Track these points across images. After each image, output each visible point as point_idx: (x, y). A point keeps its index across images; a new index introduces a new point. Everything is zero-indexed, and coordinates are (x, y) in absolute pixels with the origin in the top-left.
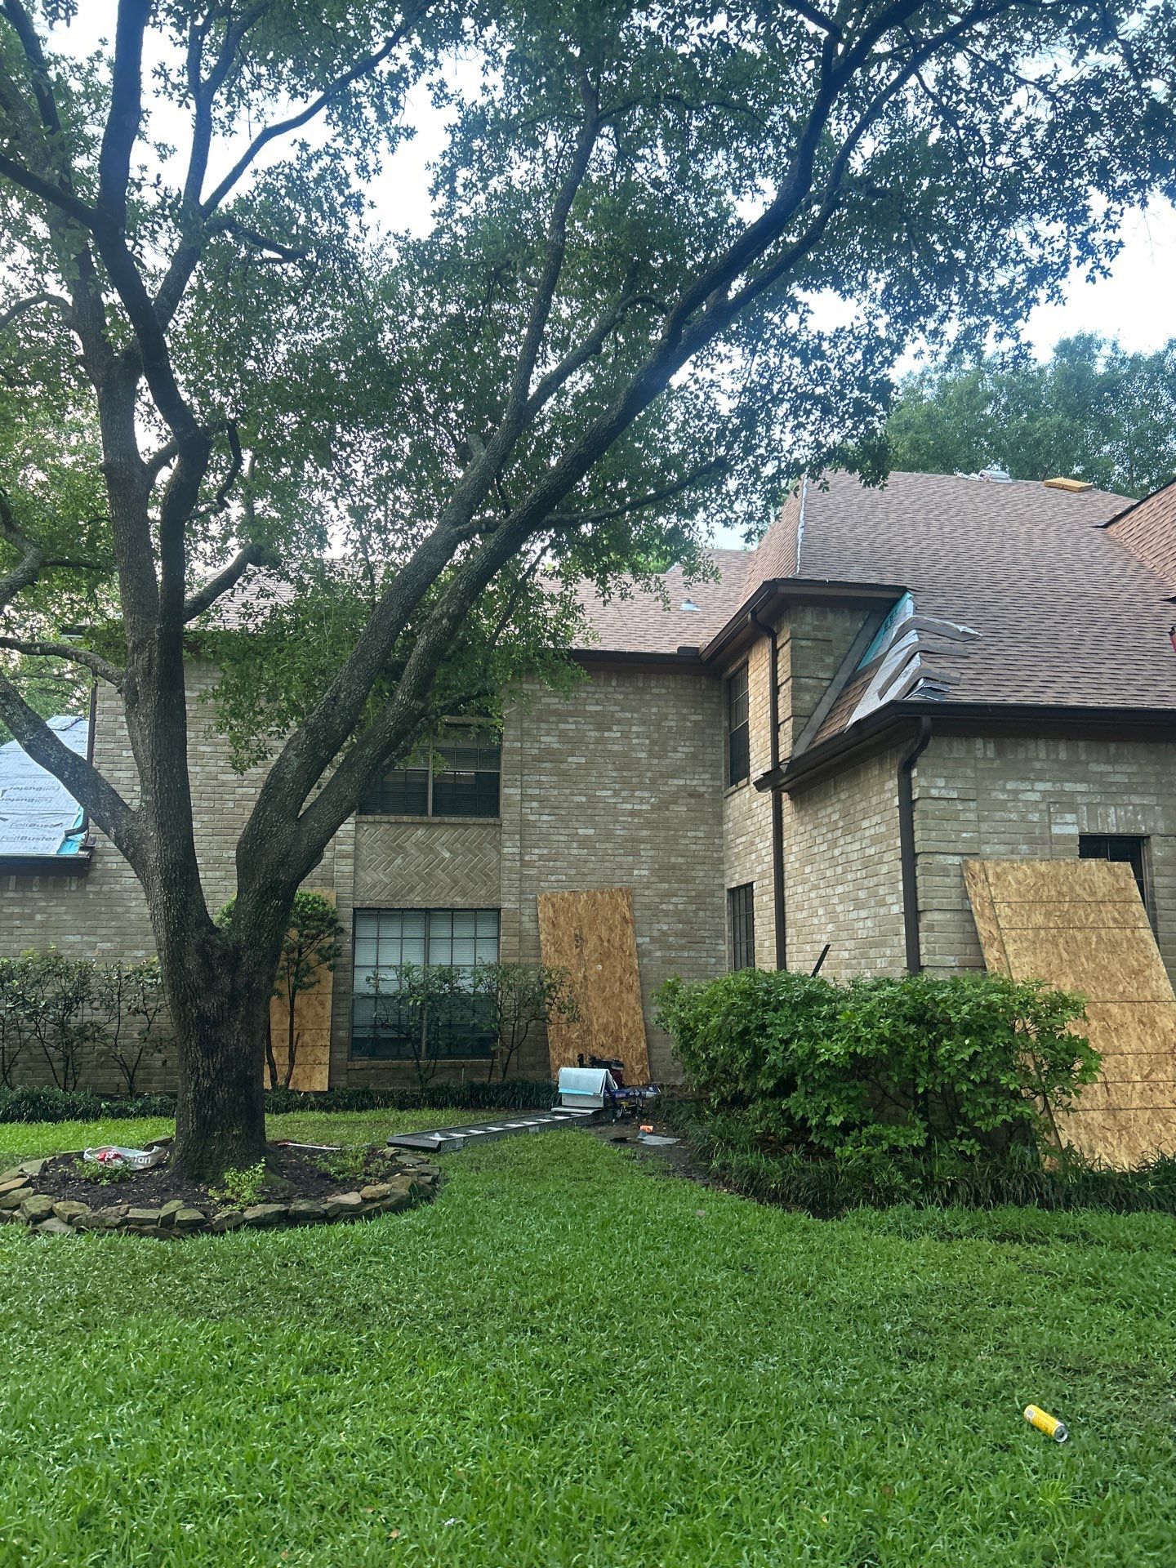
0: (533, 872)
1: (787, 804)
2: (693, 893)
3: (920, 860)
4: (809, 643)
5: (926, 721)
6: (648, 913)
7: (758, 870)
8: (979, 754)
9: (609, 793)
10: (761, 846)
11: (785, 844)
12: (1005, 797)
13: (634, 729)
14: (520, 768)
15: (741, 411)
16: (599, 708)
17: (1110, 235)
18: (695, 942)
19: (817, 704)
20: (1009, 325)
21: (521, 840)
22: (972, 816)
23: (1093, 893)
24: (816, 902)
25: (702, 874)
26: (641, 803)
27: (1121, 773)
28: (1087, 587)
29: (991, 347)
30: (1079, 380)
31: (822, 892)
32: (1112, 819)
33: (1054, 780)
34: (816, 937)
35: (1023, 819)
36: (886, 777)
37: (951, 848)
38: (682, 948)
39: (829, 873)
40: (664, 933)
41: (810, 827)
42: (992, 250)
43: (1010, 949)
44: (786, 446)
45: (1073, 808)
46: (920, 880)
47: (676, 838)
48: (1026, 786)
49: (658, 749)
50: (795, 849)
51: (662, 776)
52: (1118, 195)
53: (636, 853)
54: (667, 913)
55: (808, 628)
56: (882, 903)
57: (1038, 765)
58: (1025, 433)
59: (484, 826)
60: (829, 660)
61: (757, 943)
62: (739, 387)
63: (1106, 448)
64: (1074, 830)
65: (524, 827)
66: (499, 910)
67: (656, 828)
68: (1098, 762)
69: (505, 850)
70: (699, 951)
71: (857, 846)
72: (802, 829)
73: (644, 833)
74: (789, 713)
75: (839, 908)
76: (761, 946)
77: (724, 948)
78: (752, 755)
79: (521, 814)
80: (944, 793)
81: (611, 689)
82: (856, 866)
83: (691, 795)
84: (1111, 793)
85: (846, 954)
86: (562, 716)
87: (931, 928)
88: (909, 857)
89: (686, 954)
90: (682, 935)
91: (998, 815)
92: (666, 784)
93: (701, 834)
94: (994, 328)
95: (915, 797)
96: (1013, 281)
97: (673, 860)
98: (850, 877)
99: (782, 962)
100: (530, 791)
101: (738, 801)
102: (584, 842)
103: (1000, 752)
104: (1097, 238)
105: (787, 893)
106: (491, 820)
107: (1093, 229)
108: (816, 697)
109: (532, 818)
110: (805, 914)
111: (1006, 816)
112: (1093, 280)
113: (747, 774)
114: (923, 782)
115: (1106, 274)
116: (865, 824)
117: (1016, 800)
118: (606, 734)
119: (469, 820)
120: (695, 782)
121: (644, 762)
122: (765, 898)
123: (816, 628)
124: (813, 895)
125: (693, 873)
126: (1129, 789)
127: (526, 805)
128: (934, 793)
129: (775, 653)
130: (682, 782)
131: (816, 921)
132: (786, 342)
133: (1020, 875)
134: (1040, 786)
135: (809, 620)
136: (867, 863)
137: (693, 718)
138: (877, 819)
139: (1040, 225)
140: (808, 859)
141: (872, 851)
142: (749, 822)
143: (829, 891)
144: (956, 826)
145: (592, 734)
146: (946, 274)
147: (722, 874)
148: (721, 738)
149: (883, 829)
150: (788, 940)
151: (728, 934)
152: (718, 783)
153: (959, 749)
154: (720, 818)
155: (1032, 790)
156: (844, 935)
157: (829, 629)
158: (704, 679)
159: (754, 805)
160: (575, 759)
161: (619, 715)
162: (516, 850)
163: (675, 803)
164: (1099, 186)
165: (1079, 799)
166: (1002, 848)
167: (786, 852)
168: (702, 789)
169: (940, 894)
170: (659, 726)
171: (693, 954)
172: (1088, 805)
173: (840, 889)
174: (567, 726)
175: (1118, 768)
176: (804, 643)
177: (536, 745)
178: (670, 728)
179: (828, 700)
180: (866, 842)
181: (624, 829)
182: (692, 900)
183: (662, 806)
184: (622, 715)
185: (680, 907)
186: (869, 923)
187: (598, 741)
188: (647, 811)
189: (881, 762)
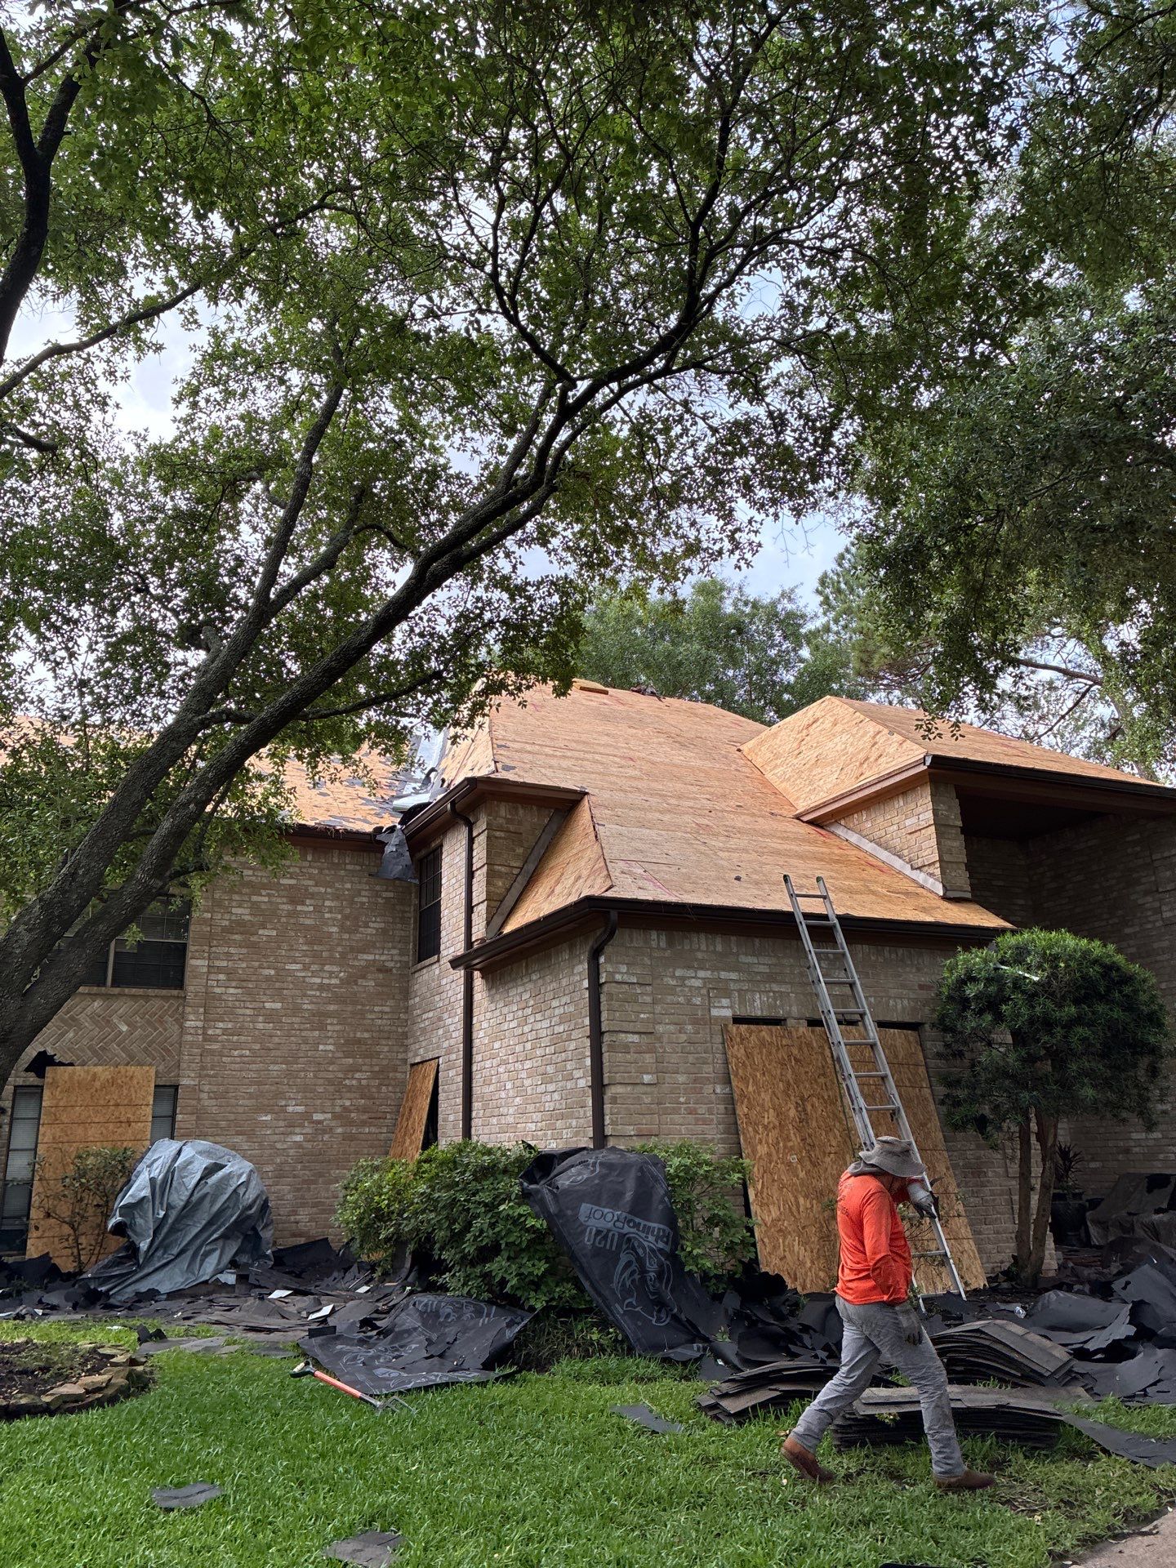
0: (215, 1046)
1: (478, 981)
2: (377, 1068)
3: (606, 1038)
4: (502, 834)
5: (614, 915)
6: (332, 1089)
7: (446, 1045)
8: (651, 943)
9: (298, 966)
10: (449, 1021)
11: (475, 1020)
12: (674, 982)
13: (327, 903)
14: (208, 939)
16: (293, 882)
18: (376, 1118)
19: (508, 890)
21: (205, 1013)
22: (648, 999)
24: (505, 1077)
25: (386, 1049)
26: (330, 978)
27: (763, 965)
31: (511, 1067)
32: (757, 1003)
33: (714, 969)
34: (503, 1110)
35: (689, 1002)
36: (576, 961)
37: (631, 1027)
38: (364, 1124)
39: (519, 1048)
40: (345, 1109)
41: (500, 1004)
45: (727, 993)
46: (606, 1056)
47: (362, 1013)
48: (691, 973)
49: (351, 923)
50: (485, 1025)
51: (353, 950)
53: (322, 1027)
54: (350, 1089)
55: (501, 821)
56: (569, 1078)
57: (700, 955)
59: (165, 998)
60: (520, 851)
61: (441, 1117)
64: (728, 1013)
65: (209, 1001)
66: (176, 1087)
67: (344, 1002)
68: (746, 954)
69: (188, 1024)
70: (380, 1127)
71: (546, 1024)
72: (493, 1006)
73: (332, 1008)
74: (484, 896)
75: (527, 1082)
76: (445, 1120)
78: (443, 934)
79: (206, 986)
80: (627, 978)
81: (306, 864)
82: (545, 1042)
83: (379, 971)
84: (756, 981)
85: (533, 1126)
86: (256, 888)
87: (614, 1100)
88: (597, 1035)
89: (367, 1130)
90: (365, 1110)
91: (669, 998)
92: (356, 958)
93: (387, 1009)
95: (602, 980)
97: (358, 1035)
98: (538, 1052)
99: (467, 1134)
100: (217, 963)
101: (430, 977)
102: (271, 1016)
103: (670, 944)
104: (743, 537)
105: (474, 1068)
106: (175, 992)
107: (740, 530)
108: (507, 883)
109: (218, 990)
110: (492, 1088)
111: (675, 999)
112: (740, 568)
113: (439, 954)
114: (610, 968)
115: (749, 565)
116: (555, 1003)
117: (683, 986)
118: (299, 908)
119: (151, 992)
120: (383, 958)
121: (336, 936)
122: (451, 1073)
123: (509, 821)
124: (501, 1070)
125: (378, 1048)
126: (771, 978)
127: (212, 977)
128: (619, 977)
129: (471, 840)
130: (371, 957)
131: (503, 1094)
134: (701, 974)
135: (503, 814)
136: (555, 1040)
137: (386, 895)
138: (566, 999)
140: (498, 1035)
141: (560, 1029)
142: (437, 998)
143: (518, 1066)
144: (636, 1008)
145: (285, 907)
147: (406, 1048)
148: (411, 915)
149: (572, 1009)
150: (474, 1114)
152: (406, 959)
153: (637, 939)
154: (407, 993)
155: (695, 977)
156: (531, 1108)
157: (520, 823)
159: (444, 982)
160: (266, 932)
161: (311, 890)
162: (200, 1024)
163: (364, 977)
164: (744, 496)
165: (732, 986)
166: (672, 1028)
167: (476, 1027)
168: (391, 964)
169: (623, 1069)
170: (352, 902)
171: (373, 1130)
172: (739, 991)
173: (528, 1064)
174: (259, 899)
175: (762, 960)
176: (498, 834)
177: (227, 916)
178: (363, 903)
179: (519, 887)
180: (555, 1020)
181: (312, 1003)
182: (375, 1075)
183: (351, 981)
184: (316, 889)
185: (364, 1082)
186: (556, 1096)
187: (290, 915)
188: (335, 986)
189: (572, 948)
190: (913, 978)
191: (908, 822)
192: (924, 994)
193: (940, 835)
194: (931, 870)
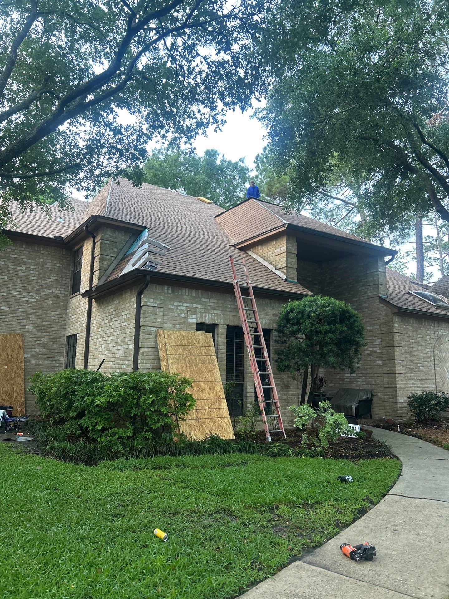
1: (94, 304)
2: (52, 337)
3: (142, 328)
4: (108, 242)
5: (148, 277)
6: (31, 344)
7: (80, 329)
8: (166, 291)
9: (17, 293)
10: (82, 319)
11: (92, 319)
12: (173, 307)
15: (87, 147)
16: (16, 256)
17: (222, 117)
18: (51, 357)
19: (109, 266)
20: (189, 139)
22: (161, 314)
23: (199, 343)
24: (102, 343)
25: (56, 329)
26: (32, 298)
27: (211, 303)
28: (207, 237)
29: (183, 147)
30: (211, 165)
31: (104, 339)
32: (207, 318)
33: (190, 303)
34: (100, 356)
35: (179, 316)
36: (132, 296)
37: (153, 324)
38: (45, 359)
39: (108, 331)
40: (37, 353)
41: (102, 313)
42: (185, 112)
43: (170, 362)
44: (104, 165)
45: (195, 313)
46: (141, 336)
47: (46, 314)
48: (181, 304)
49: (42, 276)
50: (95, 321)
51: (43, 287)
52: (226, 104)
53: (28, 319)
54: (39, 345)
55: (108, 236)
56: (126, 344)
57: (185, 297)
58: (193, 179)
61: (76, 358)
62: (87, 137)
63: (218, 190)
64: (195, 321)
67: (38, 309)
68: (205, 298)
70: (52, 361)
71: (119, 322)
72: (99, 314)
74: (98, 268)
76: (78, 359)
77: (62, 360)
78: (82, 283)
80: (152, 304)
81: (22, 249)
82: (118, 329)
83: (55, 297)
84: (208, 309)
85: (111, 363)
87: (143, 354)
88: (138, 327)
89: (46, 362)
90: (45, 354)
91: (171, 314)
92: (44, 291)
93: (57, 313)
94: (184, 139)
95: (142, 305)
96: (191, 124)
97: (44, 323)
98: (115, 333)
99: (86, 366)
101: (74, 301)
102: (4, 313)
103: (173, 291)
104: (219, 117)
105: (90, 338)
107: (218, 114)
108: (109, 263)
110: (97, 347)
111: (173, 314)
112: (216, 131)
113: (79, 291)
114: (145, 300)
115: (220, 130)
116: (123, 314)
117: (177, 309)
118: (18, 268)
120: (57, 292)
121: (35, 281)
122: (82, 340)
123: (111, 237)
124: (101, 340)
125: (52, 329)
126: (213, 308)
128: (149, 304)
129: (94, 244)
130: (51, 291)
131: (101, 350)
132: (108, 125)
133: (176, 336)
134: (185, 305)
135: (109, 233)
136: (122, 329)
137: (58, 265)
138: (128, 312)
139: (201, 107)
140: (100, 326)
141: (124, 324)
142: (78, 310)
143: (107, 338)
144: (156, 317)
145: (12, 267)
146: (169, 116)
147: (65, 329)
148: (70, 275)
149: (129, 316)
150: (89, 357)
151: (65, 354)
152: (66, 293)
153: (159, 289)
154: (66, 307)
155: (182, 306)
156: (111, 355)
157: (116, 238)
158: (64, 250)
159: (81, 303)
160: (3, 277)
161: (25, 260)
163: (47, 299)
164: (221, 100)
165: (198, 310)
166: (171, 326)
167: (92, 322)
168: (60, 295)
169: (148, 341)
170: (43, 267)
171: (49, 362)
172: (200, 312)
173: (111, 338)
174: (0, 263)
175: (211, 301)
176: (106, 242)
178: (48, 268)
179: (114, 265)
180: (123, 320)
181: (23, 308)
182: (50, 340)
183: (42, 300)
184: (27, 260)
185: (45, 342)
186: (121, 351)
187: (14, 270)
188: (34, 302)
189: (131, 291)
190: (271, 311)
191: (276, 251)
192: (274, 318)
193: (288, 257)
194: (283, 270)
